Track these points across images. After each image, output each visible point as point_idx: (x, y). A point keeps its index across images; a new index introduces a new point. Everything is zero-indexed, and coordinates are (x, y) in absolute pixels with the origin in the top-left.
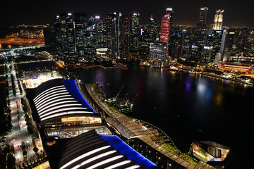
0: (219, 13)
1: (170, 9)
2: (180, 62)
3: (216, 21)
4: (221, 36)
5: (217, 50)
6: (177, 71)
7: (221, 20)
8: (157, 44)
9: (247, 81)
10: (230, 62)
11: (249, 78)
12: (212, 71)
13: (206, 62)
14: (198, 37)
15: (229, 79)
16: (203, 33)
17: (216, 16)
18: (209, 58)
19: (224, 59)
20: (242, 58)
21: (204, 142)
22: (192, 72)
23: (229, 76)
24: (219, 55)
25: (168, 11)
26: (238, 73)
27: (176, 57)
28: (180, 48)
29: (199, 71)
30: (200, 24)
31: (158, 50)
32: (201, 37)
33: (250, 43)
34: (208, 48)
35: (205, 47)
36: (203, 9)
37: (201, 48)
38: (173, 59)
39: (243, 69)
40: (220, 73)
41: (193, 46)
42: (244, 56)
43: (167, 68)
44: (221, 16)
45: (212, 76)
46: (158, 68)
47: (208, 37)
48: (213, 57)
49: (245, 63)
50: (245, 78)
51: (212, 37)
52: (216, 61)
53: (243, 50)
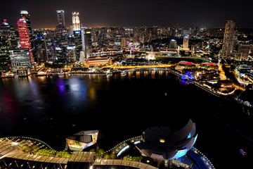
0: (75, 16)
1: (26, 12)
2: (48, 65)
3: (74, 22)
4: (81, 36)
5: (80, 49)
6: (46, 75)
7: (78, 22)
8: (17, 51)
9: (108, 71)
10: (92, 58)
11: (109, 68)
12: (79, 69)
13: (72, 62)
14: (59, 39)
15: (94, 73)
16: (64, 34)
17: (74, 18)
18: (75, 58)
19: (88, 56)
20: (103, 53)
21: (77, 134)
22: (61, 74)
23: (94, 70)
24: (82, 53)
25: (23, 15)
26: (101, 66)
27: (43, 62)
28: (44, 52)
29: (67, 71)
30: (60, 26)
31: (19, 57)
32: (63, 39)
33: (107, 40)
34: (71, 48)
35: (68, 48)
36: (59, 12)
37: (64, 49)
38: (40, 64)
39: (104, 62)
40: (86, 69)
41: (57, 49)
42: (104, 51)
43: (35, 75)
44: (77, 18)
45: (80, 73)
46: (24, 76)
47: (69, 38)
48: (78, 56)
49: (104, 57)
50: (105, 69)
51: (72, 38)
52: (81, 59)
53: (103, 46)
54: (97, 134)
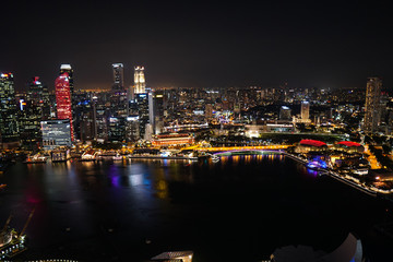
0: (139, 71)
1: (68, 67)
2: (98, 146)
3: (136, 81)
4: (147, 101)
5: (145, 120)
6: (94, 160)
7: (142, 80)
8: (53, 122)
9: (191, 155)
10: (164, 135)
11: (191, 151)
12: (145, 151)
13: (134, 140)
14: (117, 106)
15: (168, 158)
16: (122, 98)
17: (136, 75)
18: (137, 134)
19: (158, 132)
20: (178, 127)
22: (117, 158)
23: (167, 153)
24: (149, 127)
25: (65, 70)
26: (178, 147)
27: (89, 140)
28: (92, 124)
29: (126, 154)
30: (116, 87)
31: (56, 132)
32: (121, 105)
33: (183, 107)
34: (133, 119)
35: (129, 119)
36: (116, 66)
37: (123, 121)
38: (84, 143)
39: (183, 141)
40: (156, 151)
41: (111, 120)
42: (180, 123)
43: (77, 158)
44: (142, 75)
45: (147, 158)
46: (61, 161)
47: (130, 104)
48: (142, 131)
49: (183, 133)
50: (186, 152)
51: (135, 104)
52: (147, 136)
53: (177, 117)
54: (190, 257)
